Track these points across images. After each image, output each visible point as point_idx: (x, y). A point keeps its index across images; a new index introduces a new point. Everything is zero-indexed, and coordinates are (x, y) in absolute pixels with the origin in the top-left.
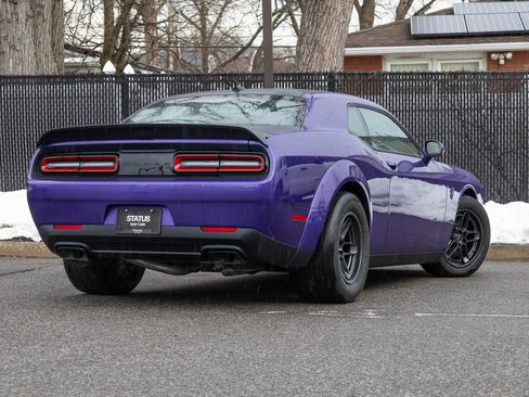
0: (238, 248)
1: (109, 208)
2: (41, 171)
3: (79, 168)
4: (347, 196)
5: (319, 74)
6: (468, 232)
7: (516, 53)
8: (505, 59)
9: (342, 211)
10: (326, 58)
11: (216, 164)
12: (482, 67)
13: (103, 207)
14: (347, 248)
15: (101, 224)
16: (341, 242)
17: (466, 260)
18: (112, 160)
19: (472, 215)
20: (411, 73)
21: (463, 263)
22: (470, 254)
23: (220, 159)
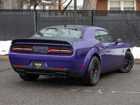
0: (64, 73)
1: (31, 61)
2: (12, 50)
3: (23, 50)
4: (95, 57)
5: (89, 11)
6: (128, 61)
9: (93, 61)
10: (91, 6)
11: (59, 50)
13: (29, 61)
14: (94, 71)
15: (29, 65)
16: (92, 69)
17: (127, 68)
18: (32, 48)
19: (129, 56)
20: (114, 11)
21: (126, 69)
22: (128, 66)
23: (60, 49)
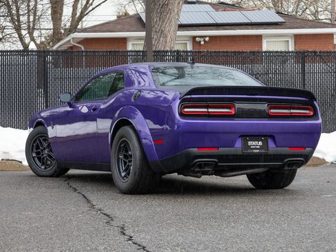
0: (303, 160)
3: (208, 112)
7: (211, 37)
8: (204, 40)
10: (168, 41)
12: (189, 48)
15: (233, 147)
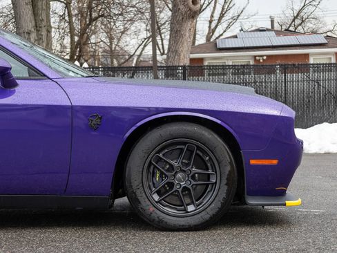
7: (268, 57)
8: (263, 59)
10: (181, 59)
12: (252, 63)
17: (191, 207)
21: (185, 210)
